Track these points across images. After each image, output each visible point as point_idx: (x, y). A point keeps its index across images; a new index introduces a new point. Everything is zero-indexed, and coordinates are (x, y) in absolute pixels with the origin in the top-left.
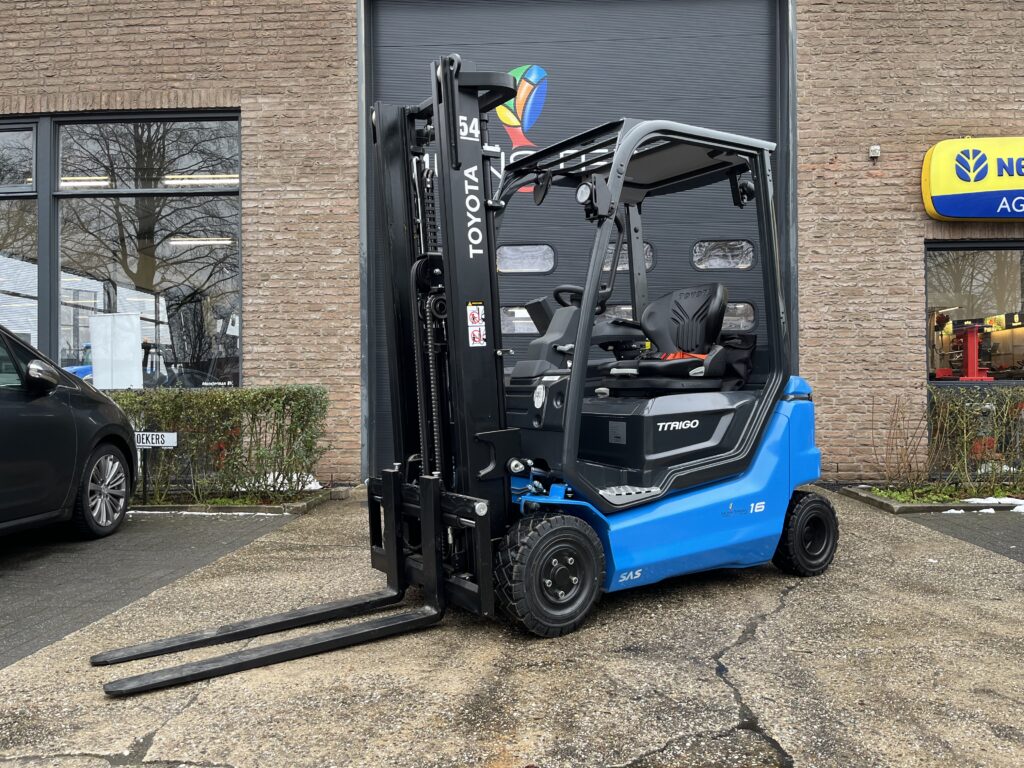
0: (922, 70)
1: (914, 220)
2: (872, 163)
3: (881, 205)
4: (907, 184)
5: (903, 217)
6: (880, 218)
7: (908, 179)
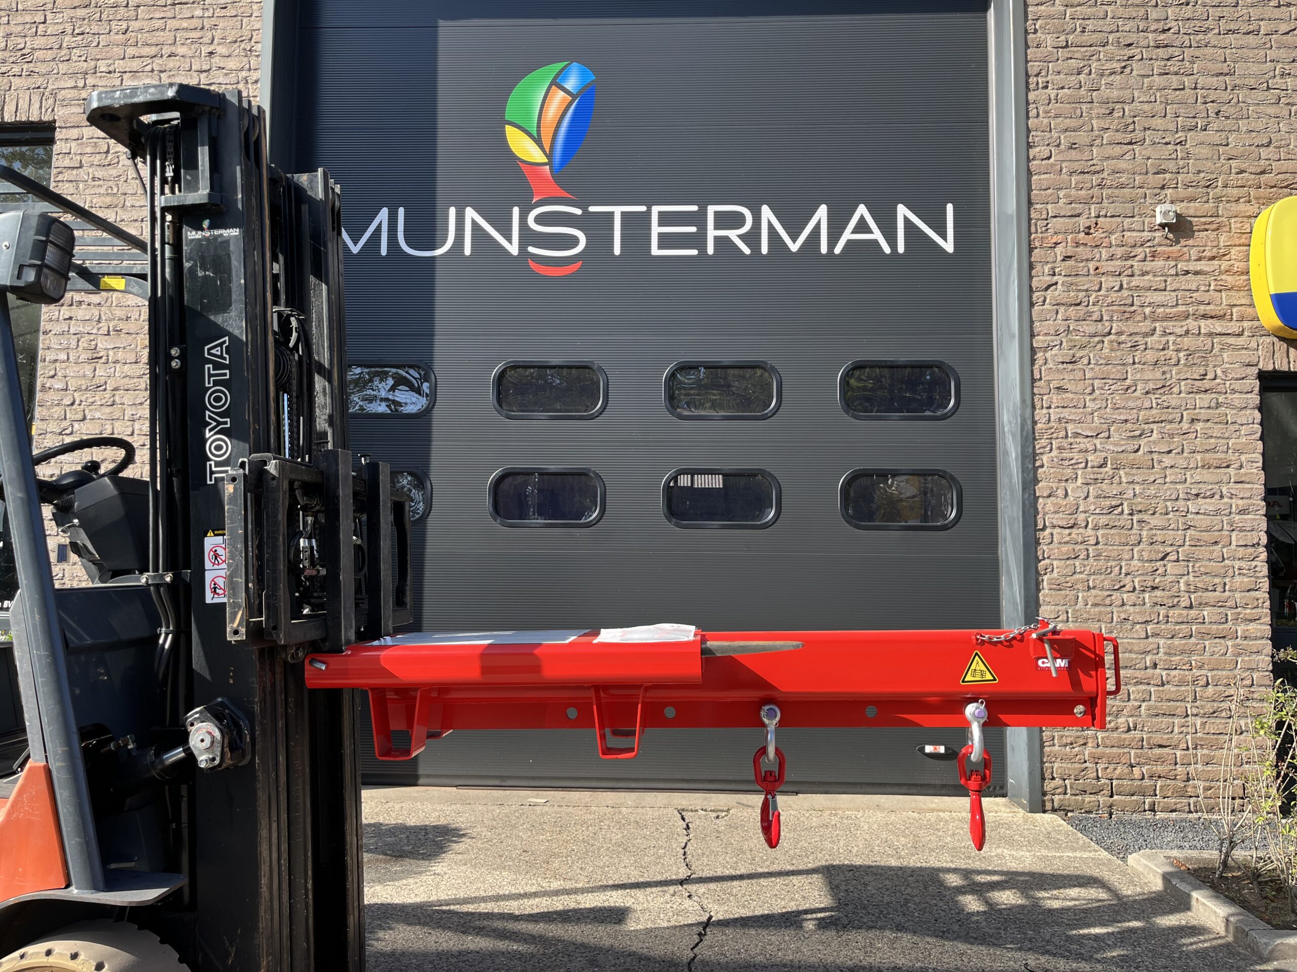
0: (1244, 76)
1: (1240, 335)
2: (1158, 235)
3: (1181, 308)
4: (1226, 272)
5: (1219, 330)
6: (1178, 331)
7: (1225, 265)
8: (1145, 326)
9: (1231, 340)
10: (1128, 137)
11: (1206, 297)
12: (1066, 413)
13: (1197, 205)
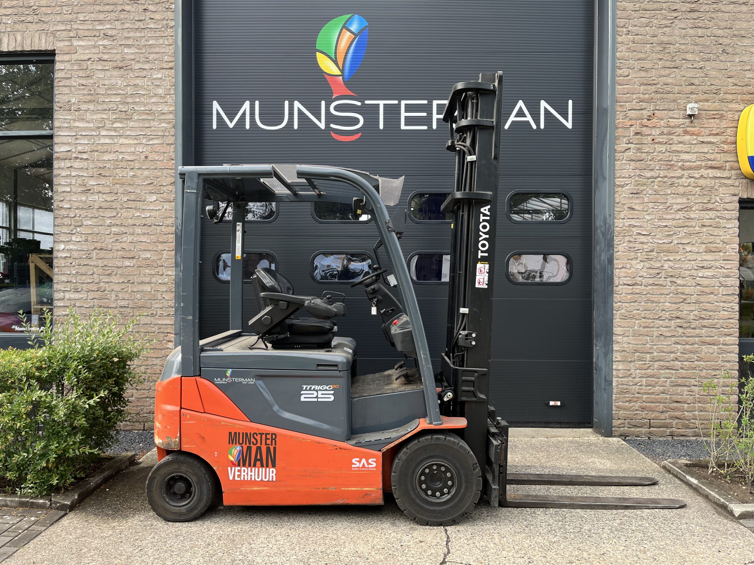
0: (739, 30)
1: (729, 178)
2: (688, 121)
3: (698, 163)
4: (724, 142)
5: (719, 175)
6: (696, 175)
7: (723, 138)
8: (678, 173)
9: (725, 181)
10: (673, 64)
11: (712, 157)
12: (633, 222)
13: (710, 104)
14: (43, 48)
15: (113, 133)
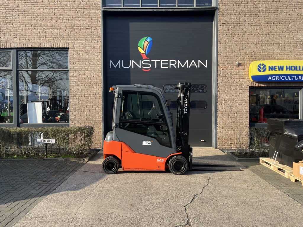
2: (236, 66)
5: (244, 80)
6: (238, 80)
7: (245, 71)
8: (233, 80)
9: (246, 82)
10: (232, 51)
11: (242, 76)
12: (222, 93)
13: (242, 61)
14: (65, 47)
15: (85, 70)
